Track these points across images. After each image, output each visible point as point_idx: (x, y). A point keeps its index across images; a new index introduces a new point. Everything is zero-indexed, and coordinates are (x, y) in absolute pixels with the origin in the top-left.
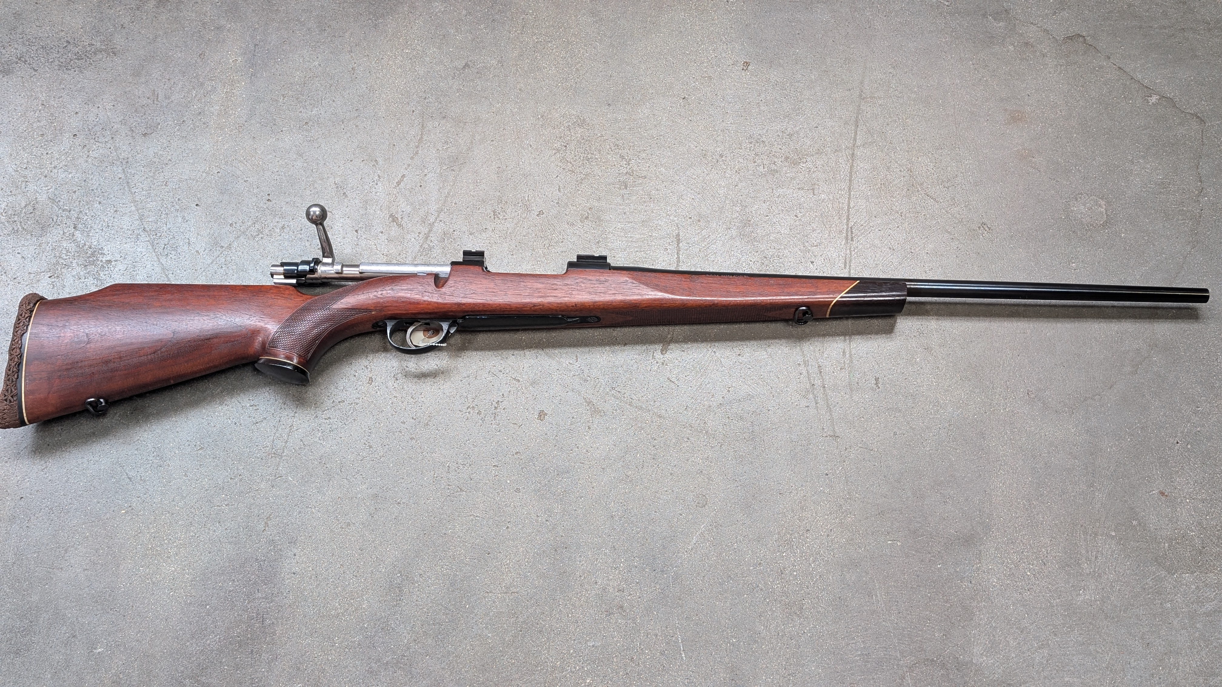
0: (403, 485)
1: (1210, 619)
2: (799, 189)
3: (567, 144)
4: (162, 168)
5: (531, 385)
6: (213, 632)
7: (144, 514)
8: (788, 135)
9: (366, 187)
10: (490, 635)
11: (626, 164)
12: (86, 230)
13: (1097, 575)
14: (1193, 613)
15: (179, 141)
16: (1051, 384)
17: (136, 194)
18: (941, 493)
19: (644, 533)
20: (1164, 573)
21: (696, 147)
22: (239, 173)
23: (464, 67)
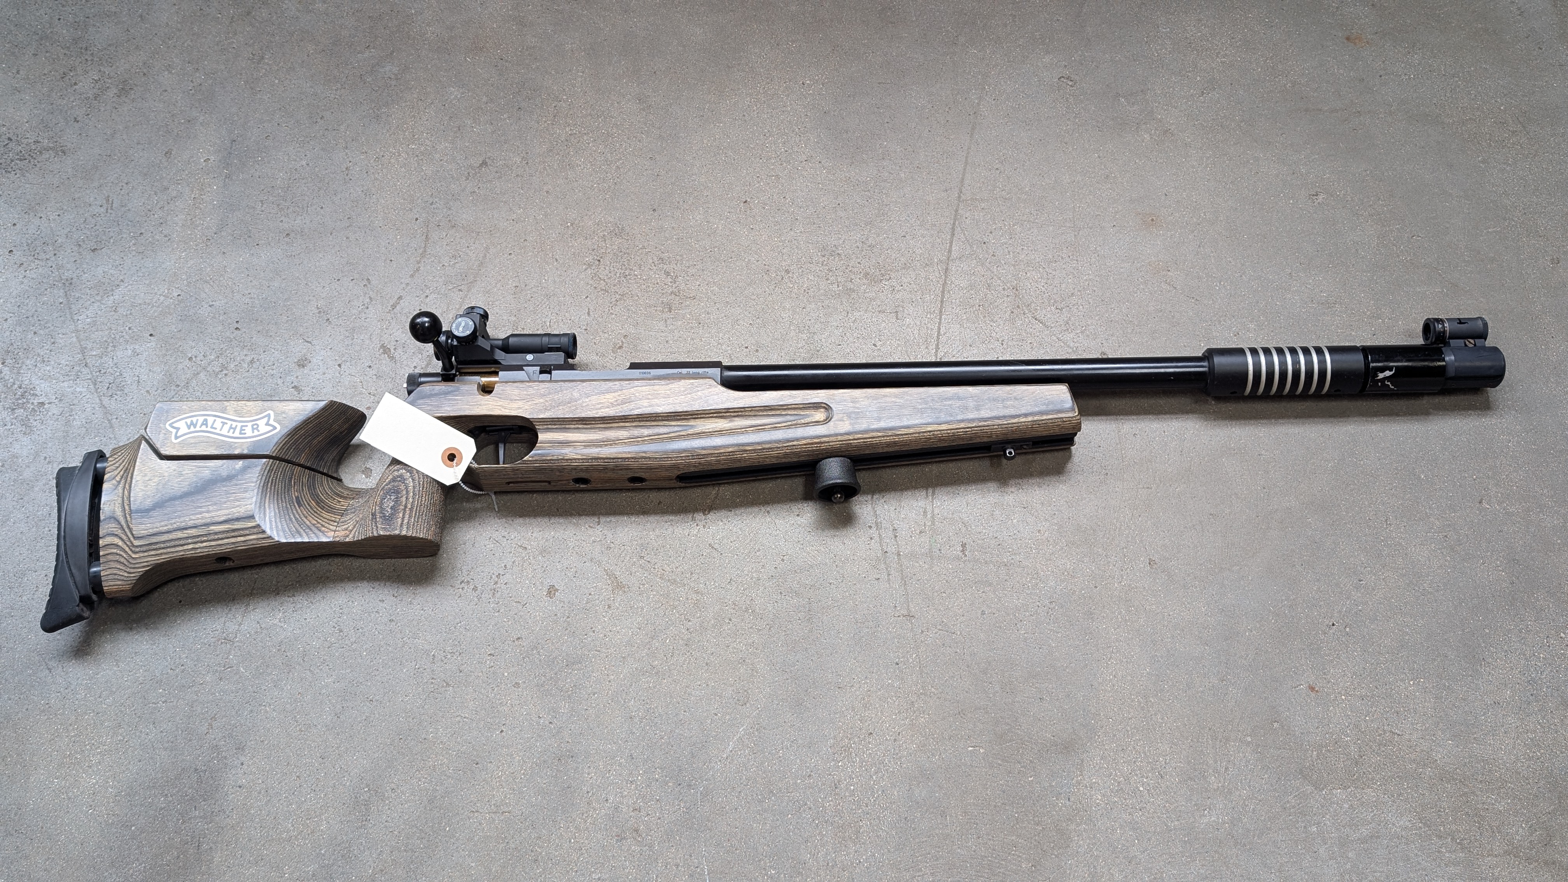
0: (377, 678)
1: (1366, 846)
2: (880, 312)
3: (601, 257)
4: (113, 290)
5: (541, 553)
6: (138, 860)
7: (63, 714)
8: (870, 246)
9: (354, 311)
10: (473, 864)
11: (671, 282)
12: (17, 366)
13: (1226, 790)
14: (1344, 839)
15: (134, 258)
16: (1179, 552)
17: (79, 322)
18: (1036, 688)
19: (669, 738)
20: (1310, 788)
21: (758, 261)
22: (203, 295)
23: (481, 165)
